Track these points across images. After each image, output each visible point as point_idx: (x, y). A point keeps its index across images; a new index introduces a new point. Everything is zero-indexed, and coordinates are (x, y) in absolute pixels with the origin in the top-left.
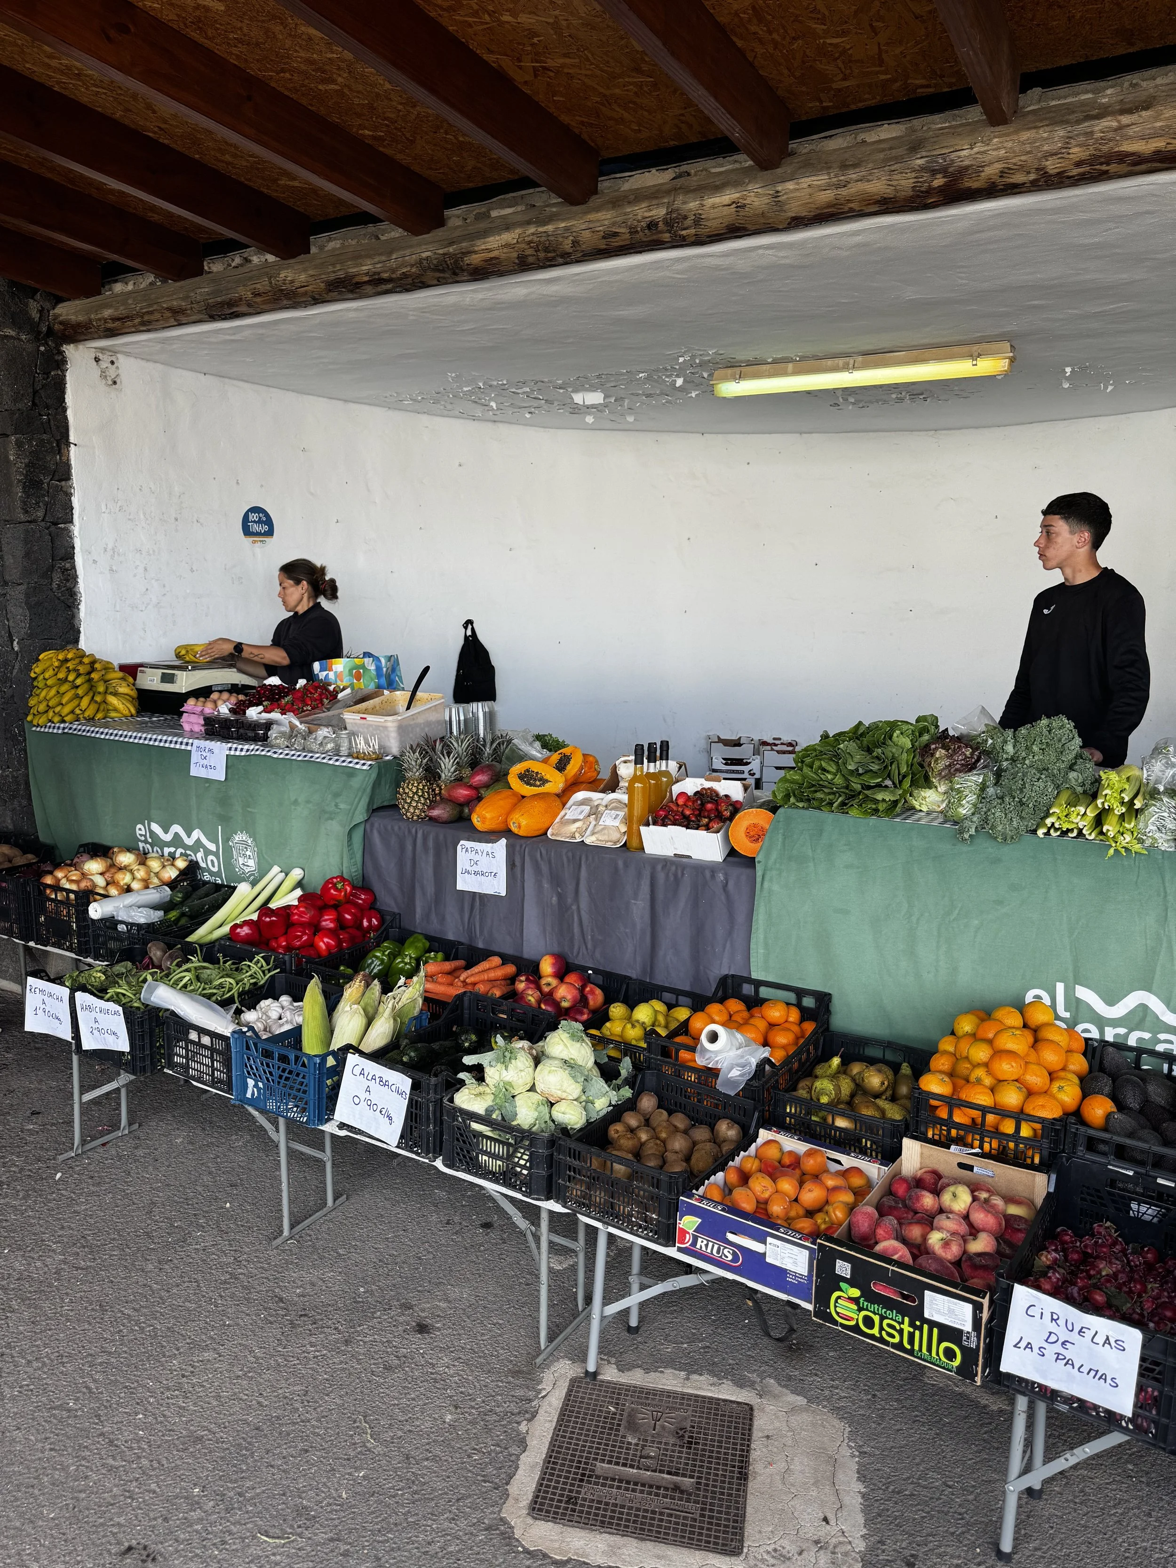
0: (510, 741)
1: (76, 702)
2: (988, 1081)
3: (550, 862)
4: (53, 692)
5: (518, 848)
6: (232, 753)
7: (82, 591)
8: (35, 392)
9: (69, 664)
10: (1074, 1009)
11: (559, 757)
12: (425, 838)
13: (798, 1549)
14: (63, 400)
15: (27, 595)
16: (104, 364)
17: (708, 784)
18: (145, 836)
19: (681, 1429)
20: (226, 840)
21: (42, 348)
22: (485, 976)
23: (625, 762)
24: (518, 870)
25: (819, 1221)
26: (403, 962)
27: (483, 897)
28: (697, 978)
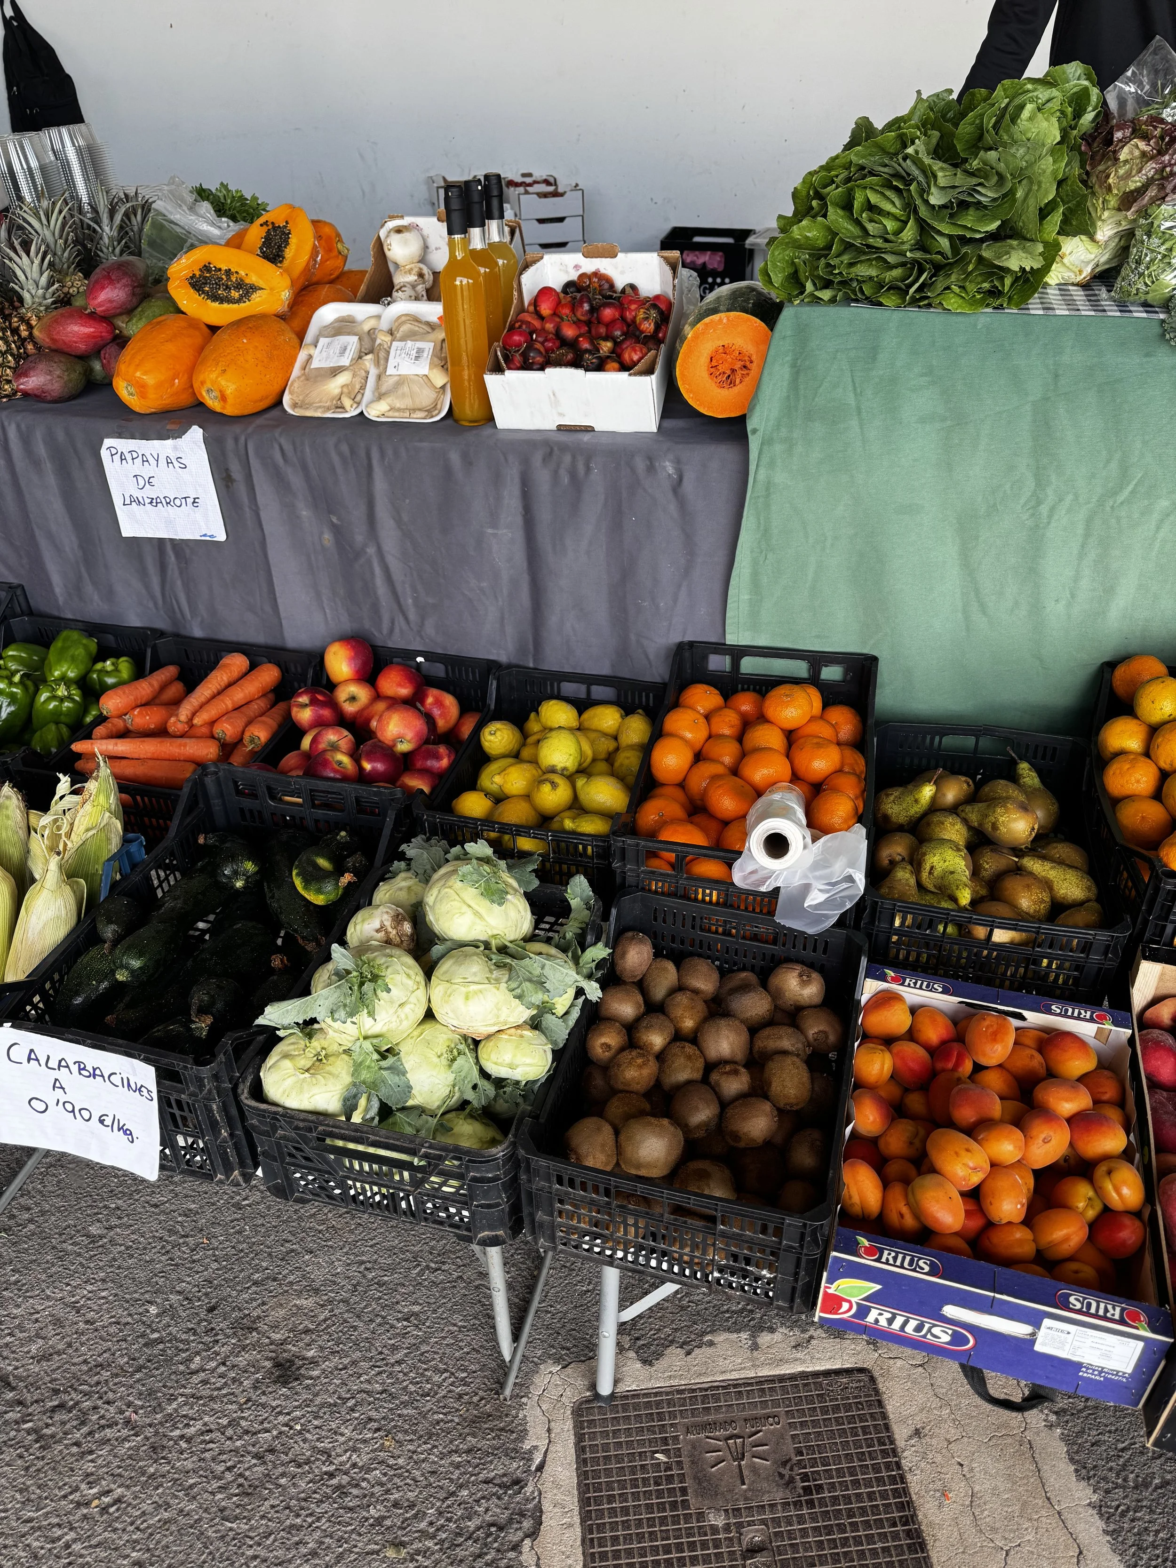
0: (146, 207)
3: (305, 468)
5: (230, 444)
11: (263, 232)
12: (26, 441)
17: (590, 265)
19: (784, 1464)
22: (227, 702)
23: (399, 230)
24: (241, 488)
26: (54, 697)
27: (179, 546)
28: (623, 651)
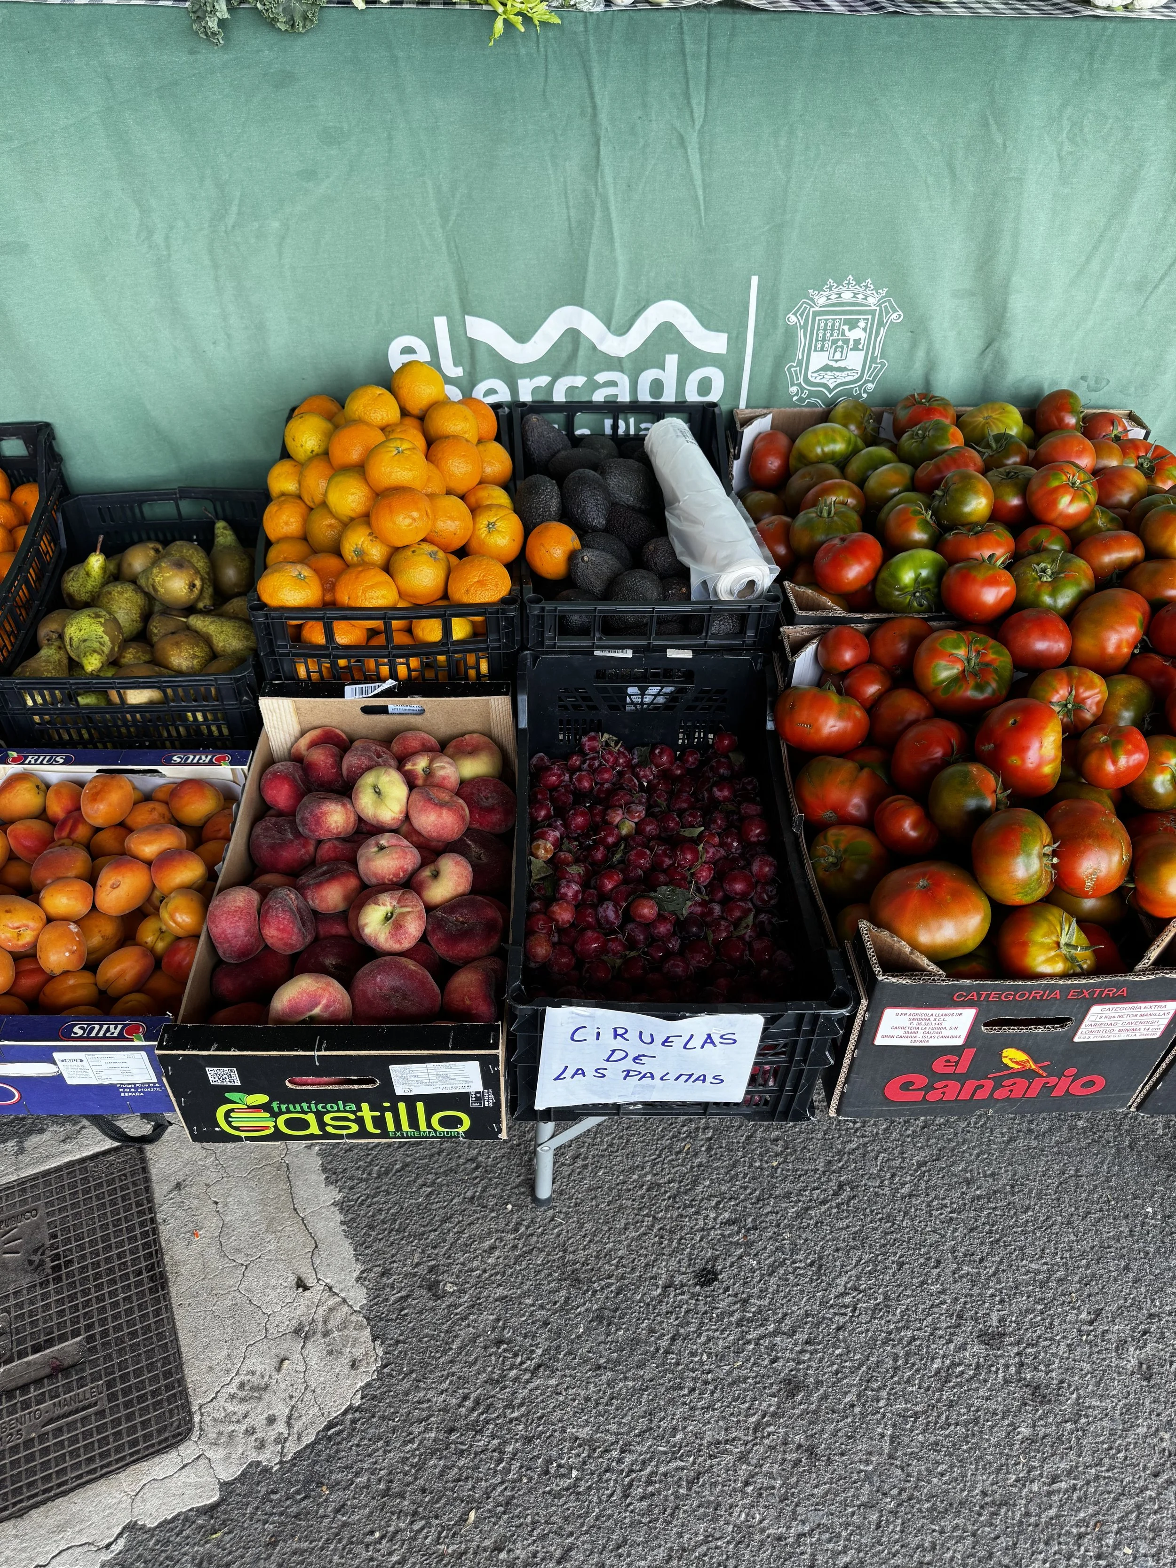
2: (376, 553)
10: (466, 360)
13: (275, 1362)
25: (150, 939)
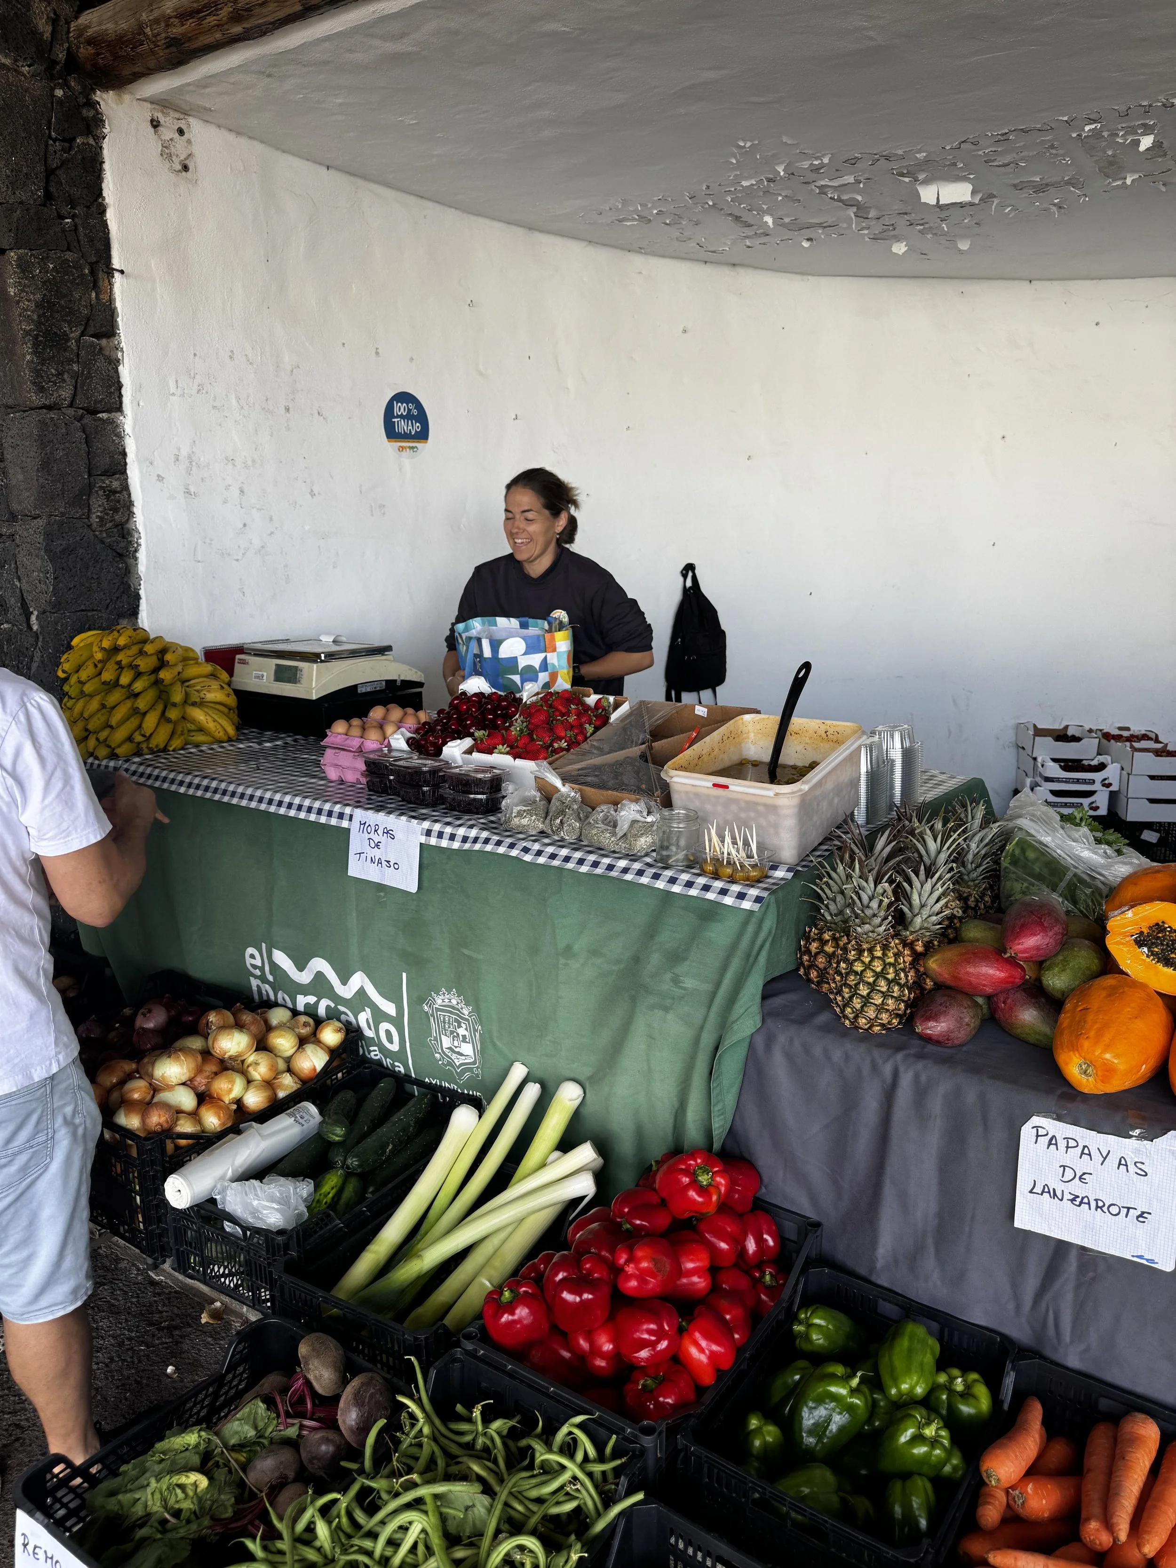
1: (134, 722)
4: (94, 705)
6: (433, 841)
7: (140, 527)
8: (50, 173)
9: (120, 657)
14: (98, 193)
15: (49, 536)
16: (167, 133)
18: (262, 969)
20: (418, 1000)
21: (59, 93)
